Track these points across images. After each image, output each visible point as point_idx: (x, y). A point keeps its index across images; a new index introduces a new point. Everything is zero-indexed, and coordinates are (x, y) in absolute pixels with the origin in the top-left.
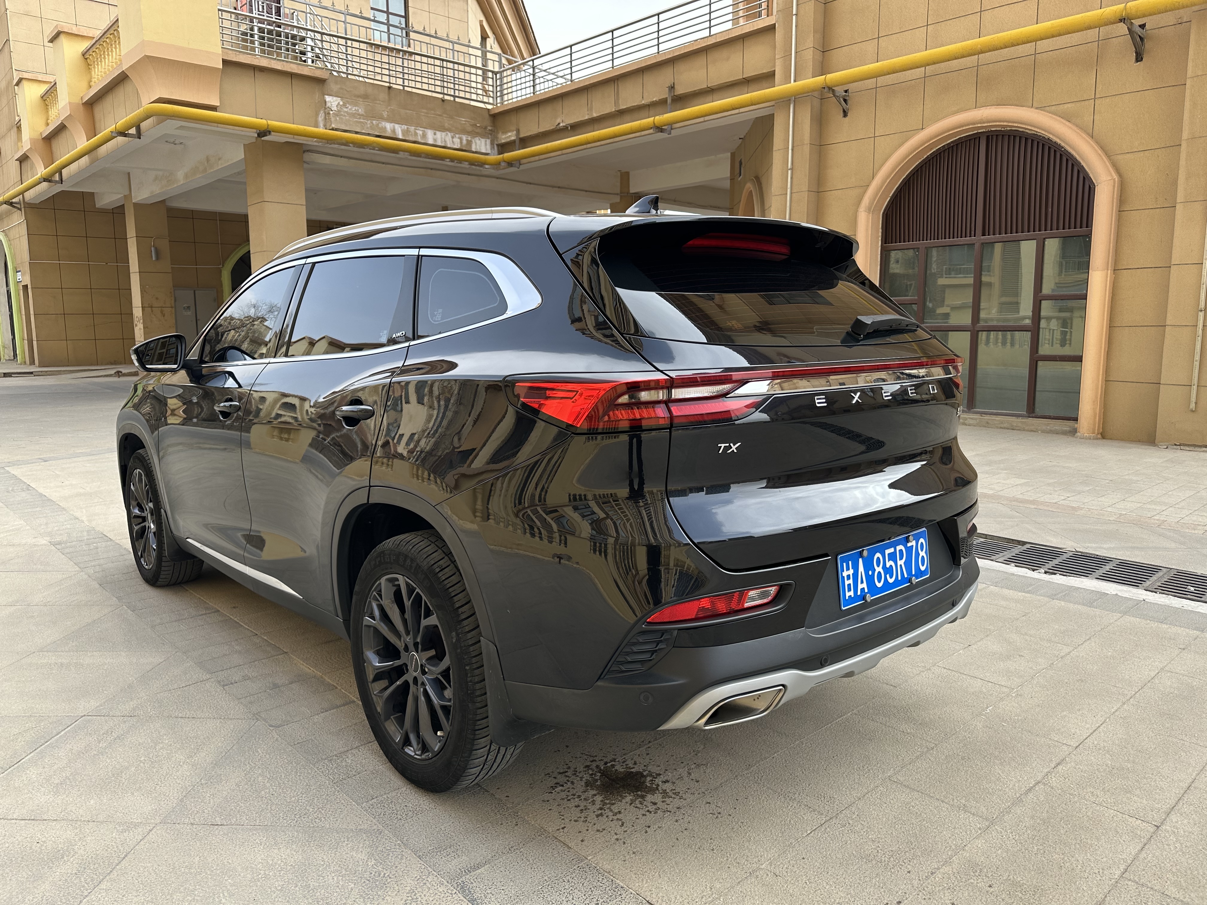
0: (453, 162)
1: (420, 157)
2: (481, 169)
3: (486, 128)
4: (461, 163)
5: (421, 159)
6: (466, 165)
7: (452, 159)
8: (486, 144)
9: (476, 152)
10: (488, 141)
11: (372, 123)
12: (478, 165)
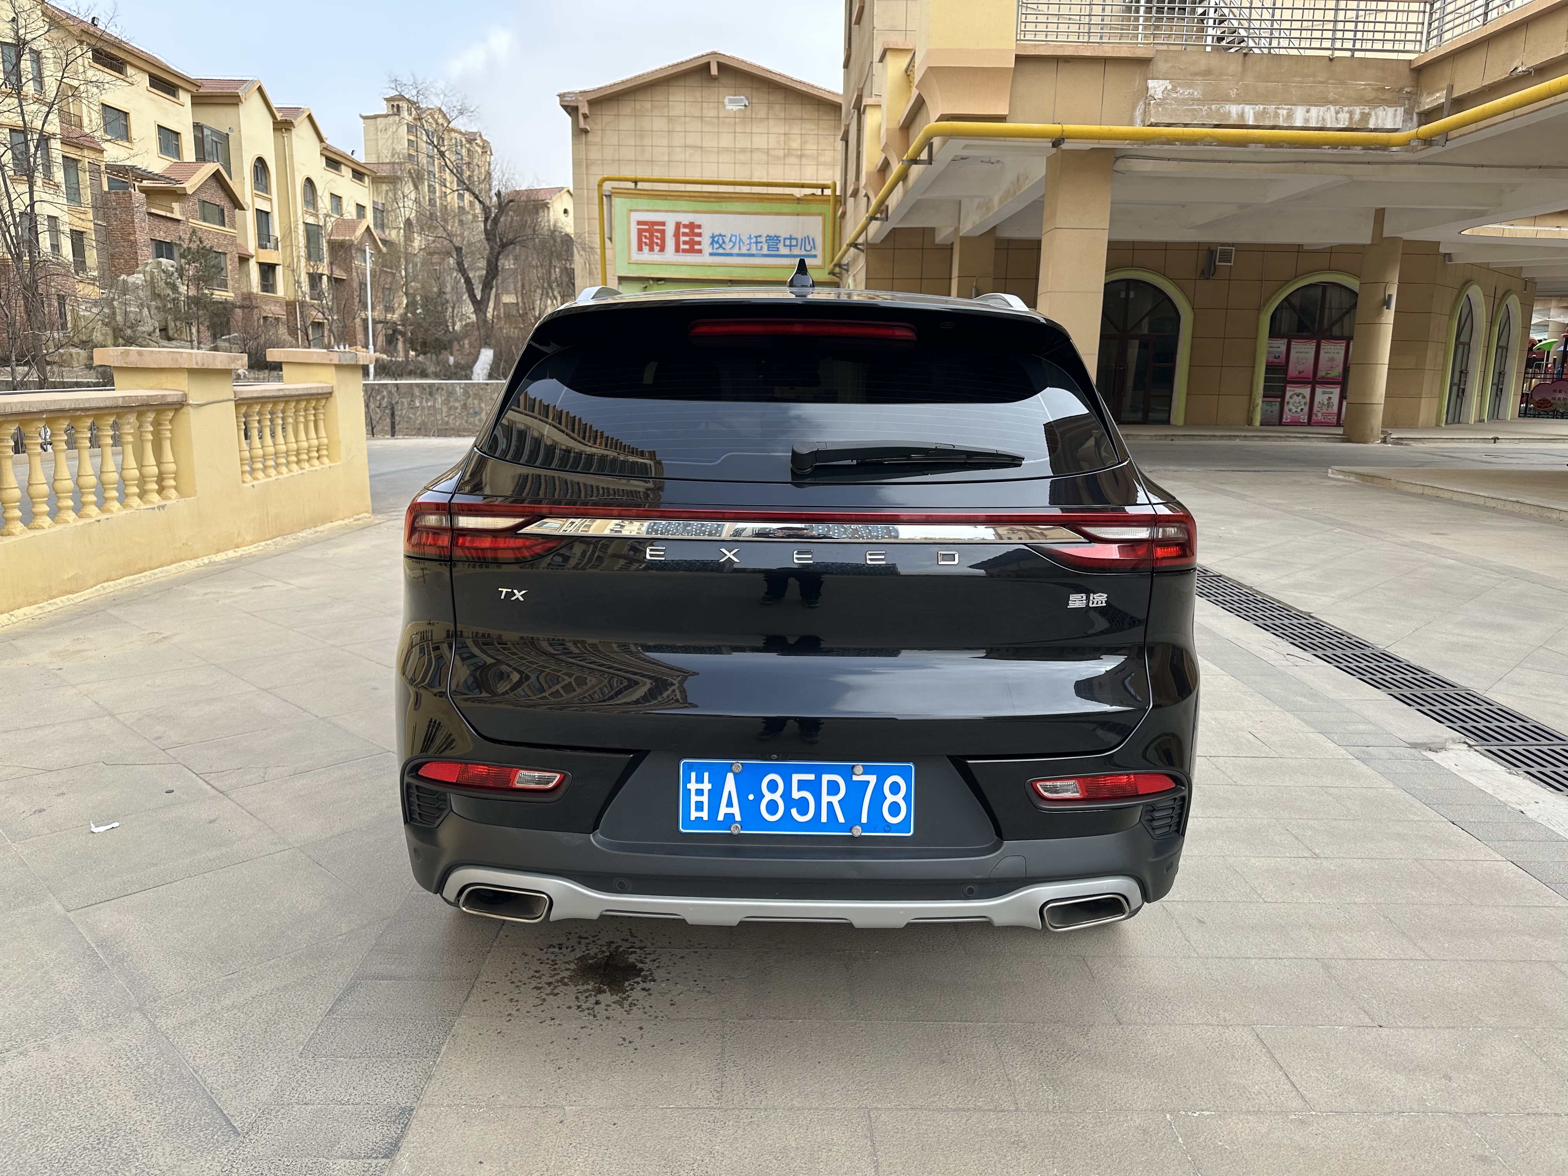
0: (1336, 148)
1: (1282, 147)
2: (1386, 153)
3: (1401, 90)
4: (1349, 149)
5: (1284, 150)
6: (1358, 150)
7: (1334, 145)
8: (1395, 116)
9: (1375, 130)
10: (1400, 110)
11: (1210, 109)
12: (1379, 149)
